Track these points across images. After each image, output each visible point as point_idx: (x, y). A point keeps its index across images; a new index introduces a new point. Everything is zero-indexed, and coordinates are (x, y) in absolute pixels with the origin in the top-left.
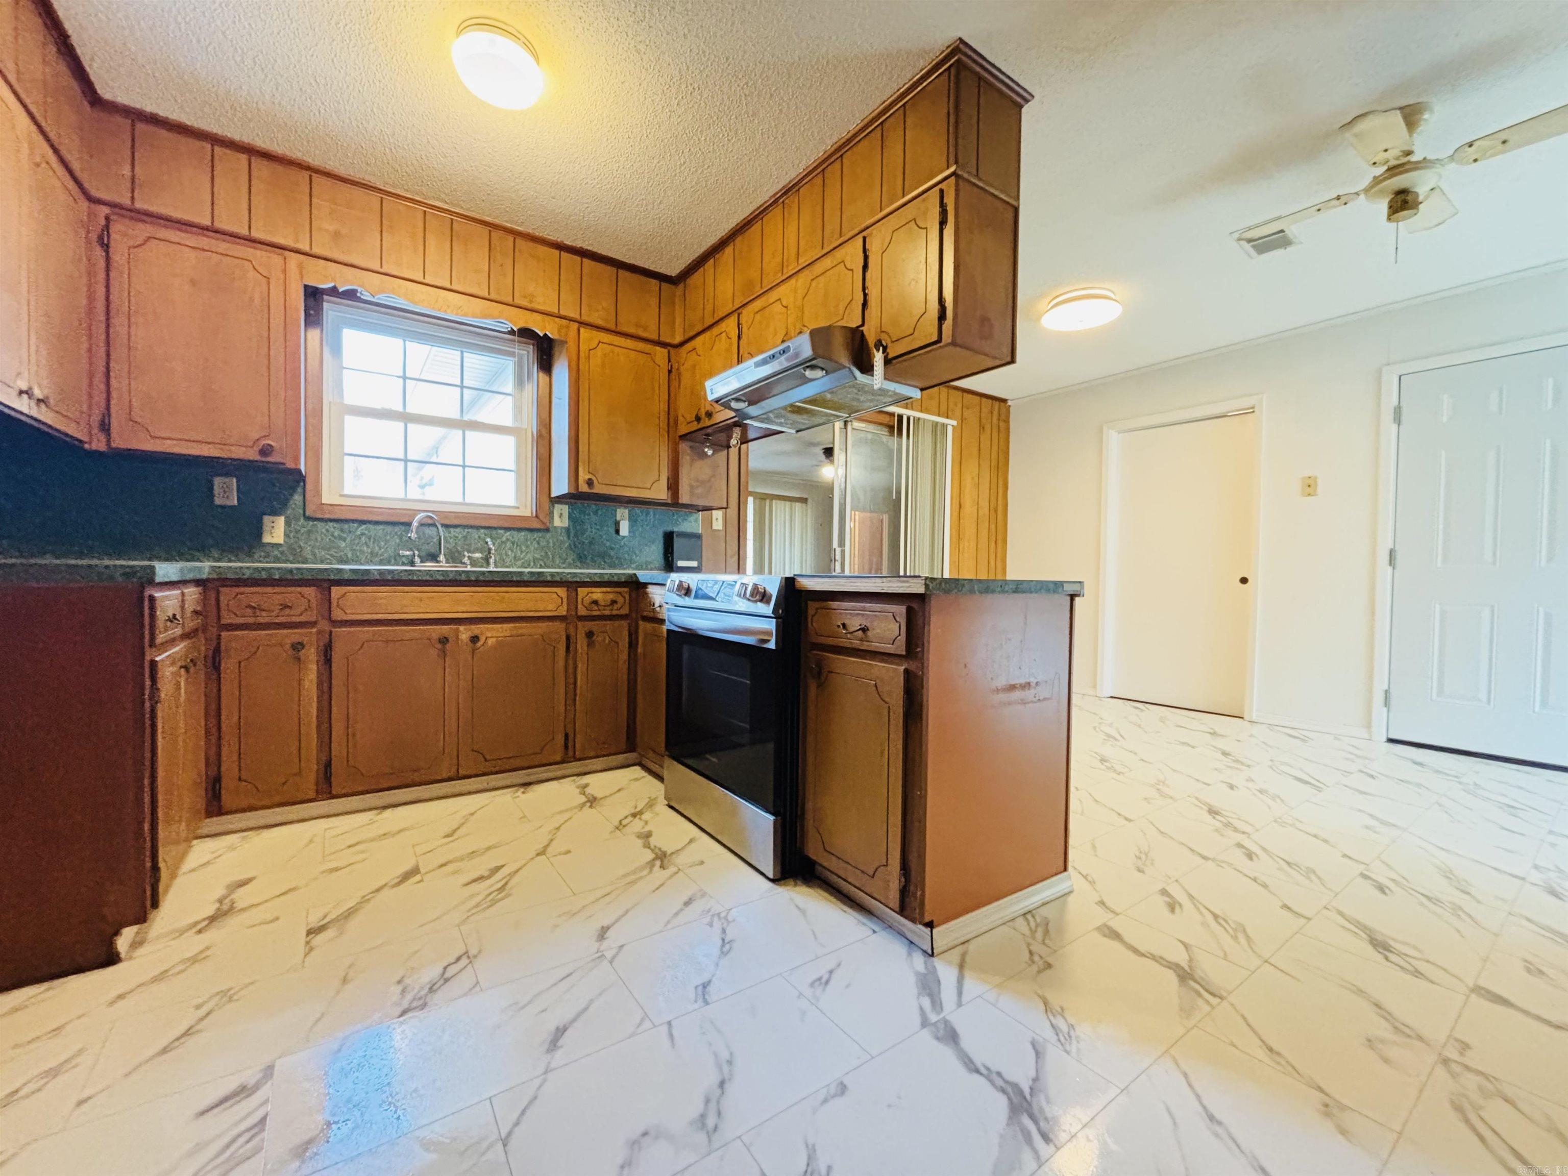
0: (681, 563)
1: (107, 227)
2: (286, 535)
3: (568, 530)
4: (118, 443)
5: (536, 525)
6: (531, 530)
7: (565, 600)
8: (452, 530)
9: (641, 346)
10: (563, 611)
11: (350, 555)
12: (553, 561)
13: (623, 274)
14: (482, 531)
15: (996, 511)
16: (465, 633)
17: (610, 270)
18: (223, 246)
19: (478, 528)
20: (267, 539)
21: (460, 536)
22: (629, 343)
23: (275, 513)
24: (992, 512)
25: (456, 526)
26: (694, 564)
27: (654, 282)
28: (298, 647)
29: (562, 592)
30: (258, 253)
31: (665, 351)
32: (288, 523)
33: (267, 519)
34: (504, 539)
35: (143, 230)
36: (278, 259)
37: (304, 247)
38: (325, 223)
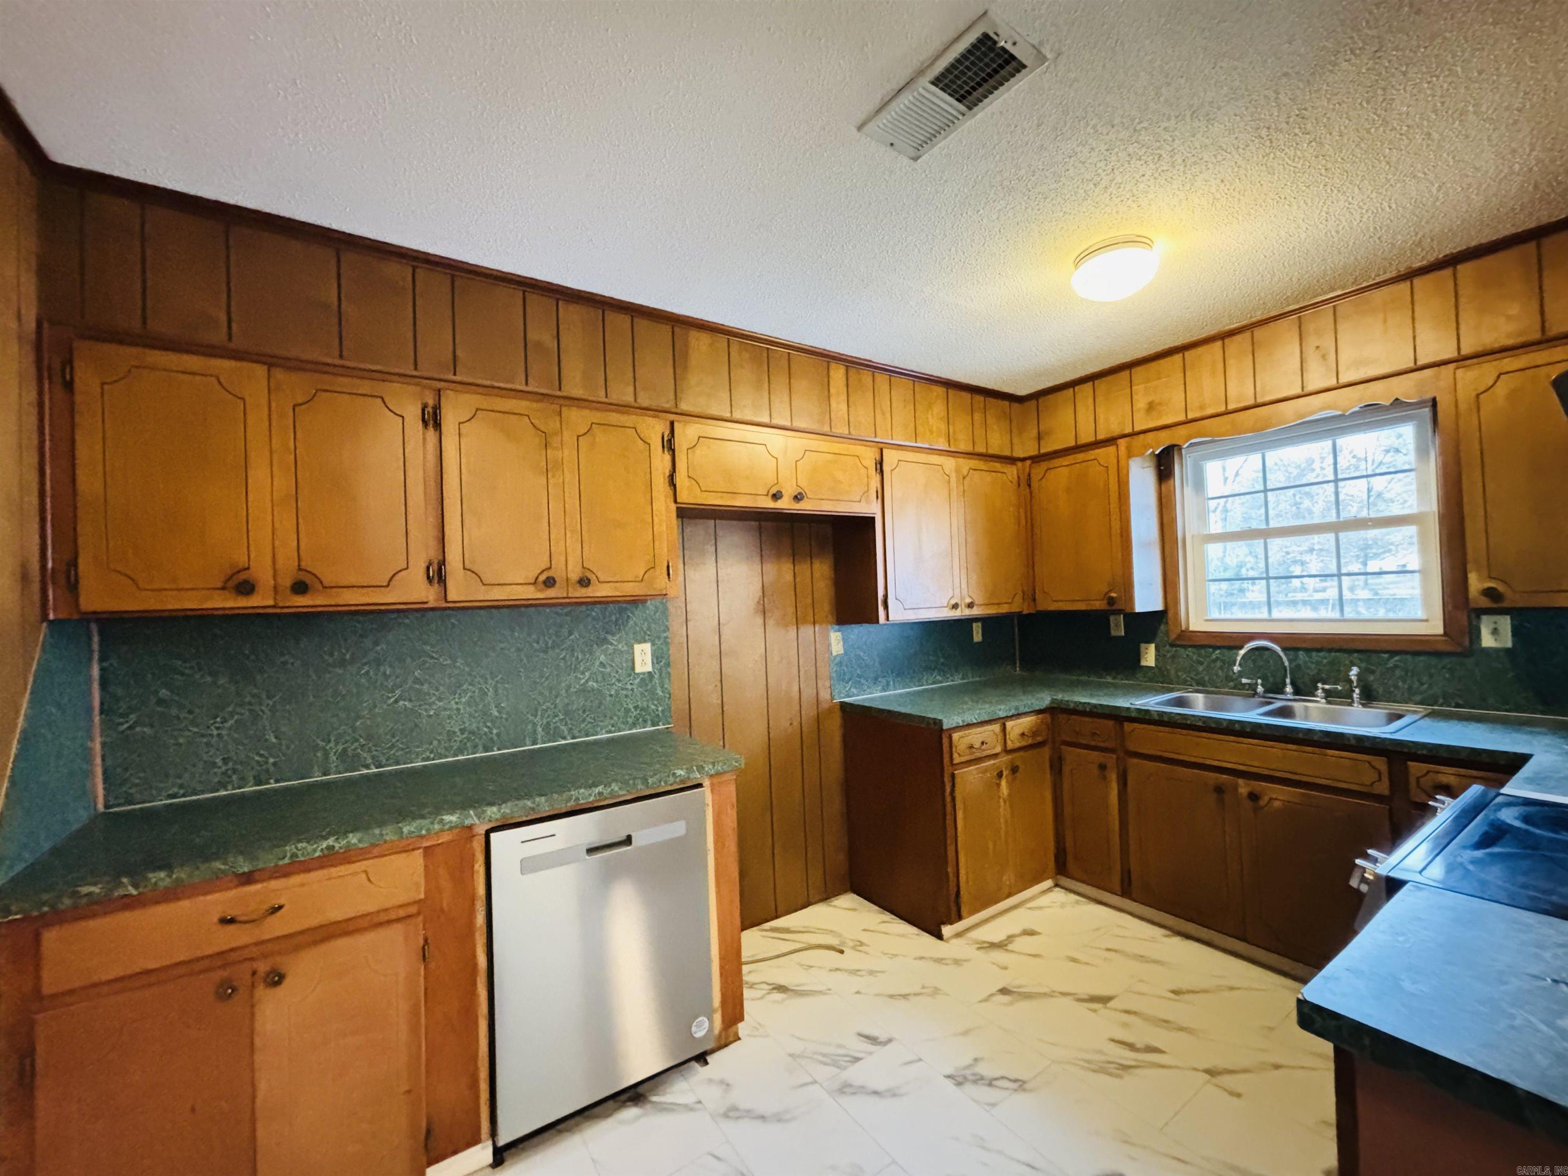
1: (1029, 475)
2: (1156, 660)
3: (1510, 651)
4: (1040, 608)
5: (1442, 647)
6: (1438, 655)
7: (1384, 775)
8: (1314, 654)
10: (1382, 789)
12: (1484, 700)
13: (1552, 241)
14: (1356, 655)
16: (1244, 786)
17: (1521, 251)
18: (1080, 457)
20: (1144, 663)
21: (1324, 662)
23: (1149, 642)
25: (1316, 650)
28: (1103, 767)
29: (1379, 763)
30: (1099, 453)
32: (1157, 649)
33: (1143, 646)
34: (1391, 665)
35: (1044, 465)
36: (1112, 449)
37: (1128, 430)
38: (1141, 403)
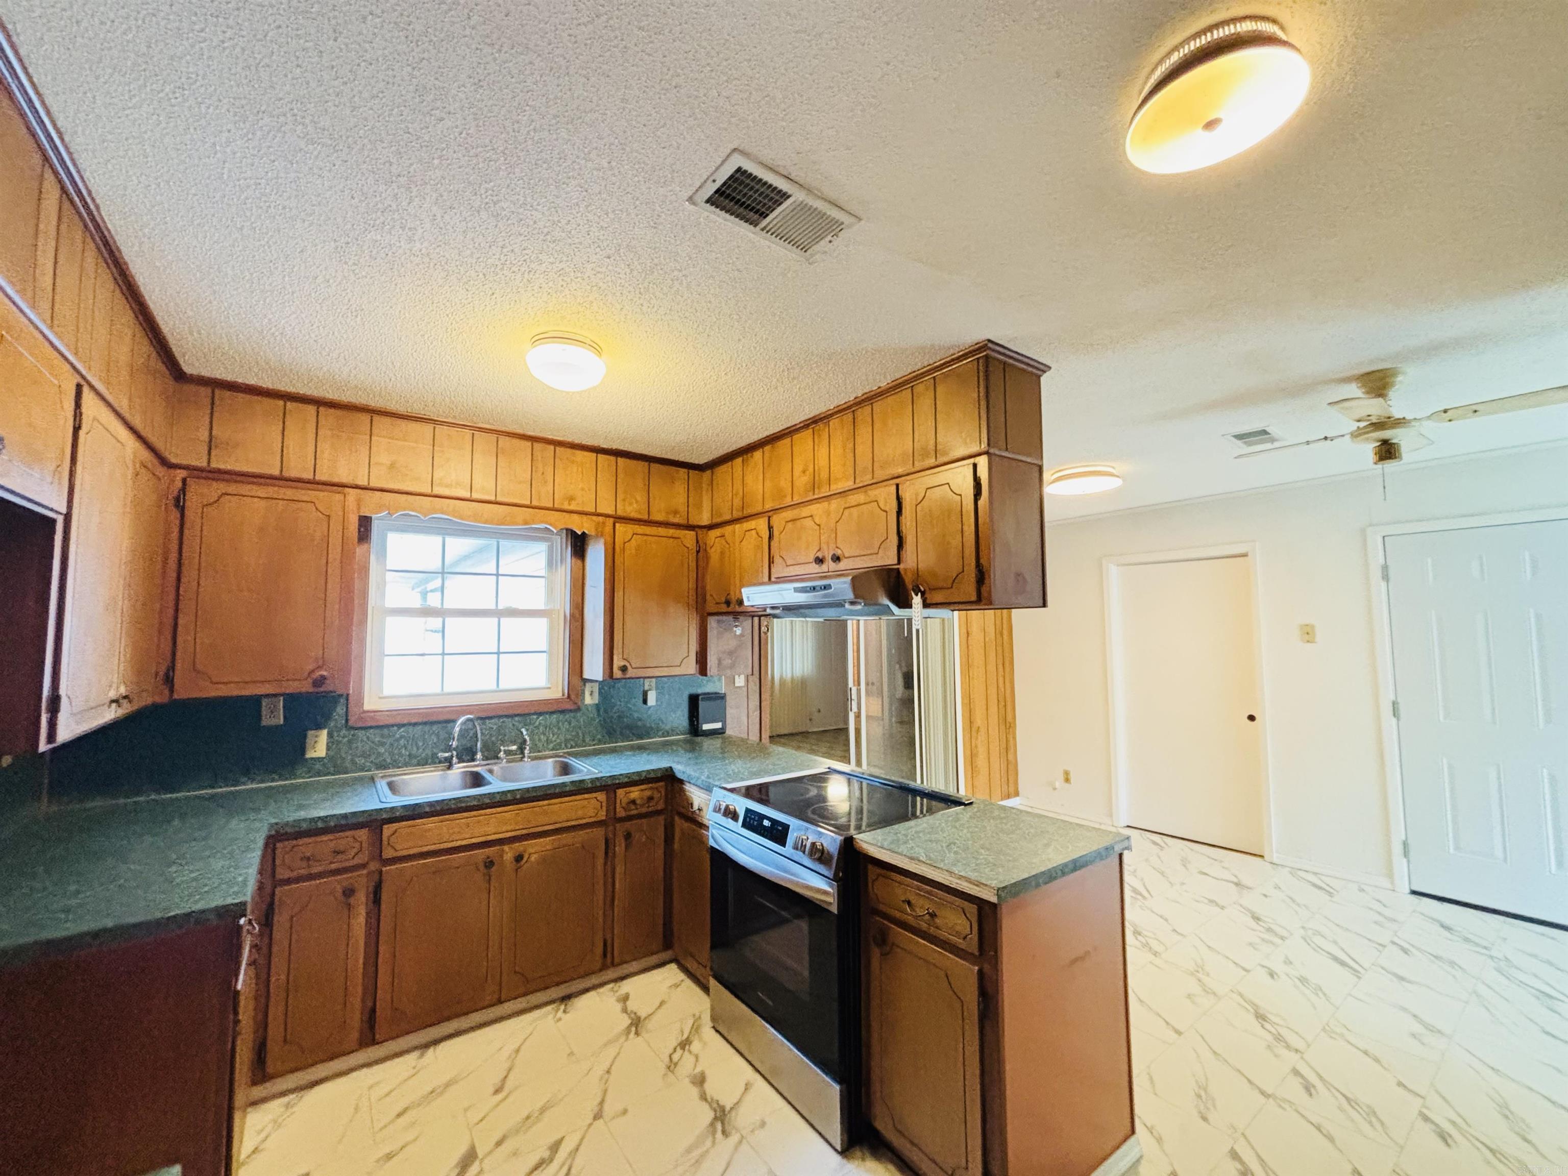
0: (706, 727)
1: (183, 490)
2: (328, 748)
3: (597, 706)
4: (181, 695)
5: (569, 706)
6: (562, 712)
7: (604, 804)
8: (487, 721)
9: (671, 532)
10: (602, 815)
11: (389, 760)
12: (584, 741)
13: (654, 466)
14: (517, 719)
15: (1002, 634)
16: (509, 852)
17: (641, 465)
18: (289, 493)
19: (511, 716)
20: (310, 754)
21: (495, 727)
22: (662, 531)
23: (319, 727)
24: (998, 636)
25: (490, 718)
26: (718, 725)
27: (683, 472)
28: (349, 892)
29: (601, 796)
30: (321, 494)
31: (693, 533)
32: (330, 735)
33: (311, 733)
34: (537, 723)
35: (216, 488)
36: (338, 497)
37: (363, 482)
38: (382, 457)
